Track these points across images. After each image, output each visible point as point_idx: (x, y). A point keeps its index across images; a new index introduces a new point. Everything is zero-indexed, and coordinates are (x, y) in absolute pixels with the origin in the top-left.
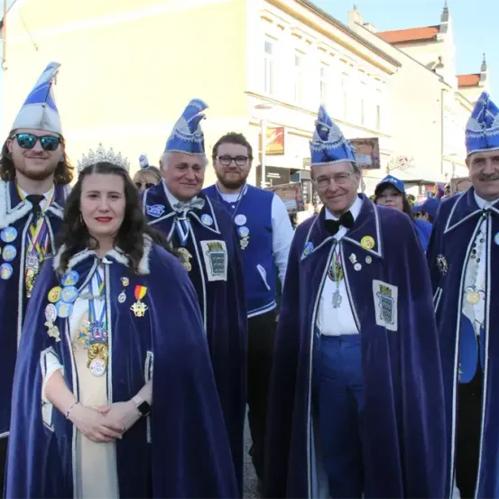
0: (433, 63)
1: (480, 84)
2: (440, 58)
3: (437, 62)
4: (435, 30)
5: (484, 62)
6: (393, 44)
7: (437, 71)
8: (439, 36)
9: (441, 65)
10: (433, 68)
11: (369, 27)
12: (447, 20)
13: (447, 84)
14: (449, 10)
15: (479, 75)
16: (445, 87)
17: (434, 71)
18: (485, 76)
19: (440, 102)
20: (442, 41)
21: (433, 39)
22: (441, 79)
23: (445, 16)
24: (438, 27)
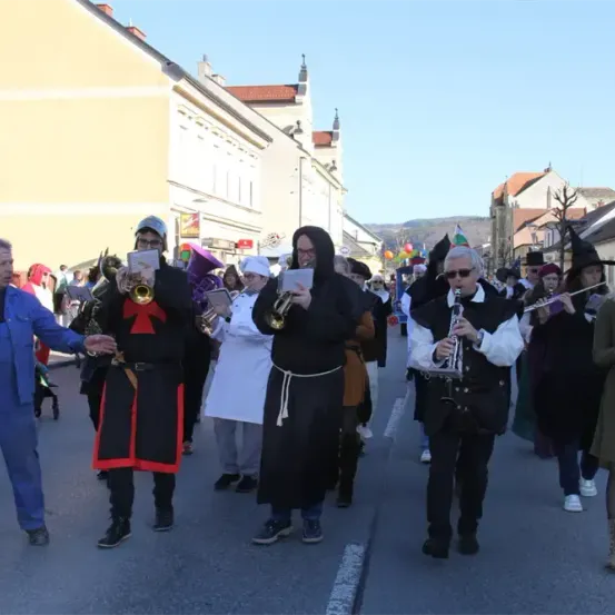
0: (291, 127)
1: (333, 144)
2: (298, 123)
3: (296, 127)
4: (293, 90)
5: (337, 119)
6: (248, 103)
7: (296, 136)
8: (298, 98)
9: (299, 131)
10: (291, 131)
11: (219, 80)
12: (305, 80)
13: (305, 152)
14: (308, 69)
15: (331, 133)
16: (303, 154)
17: (292, 136)
18: (337, 134)
19: (298, 171)
20: (301, 104)
21: (292, 101)
22: (300, 147)
23: (303, 75)
24: (296, 87)
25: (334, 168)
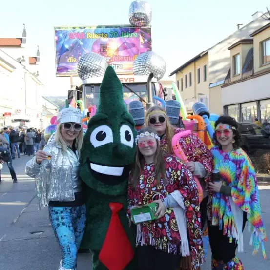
0: (20, 58)
1: (37, 63)
2: (23, 57)
3: (22, 58)
4: (20, 41)
5: (38, 51)
7: (22, 62)
8: (23, 45)
9: (24, 60)
10: (20, 60)
12: (25, 36)
13: (27, 70)
15: (36, 58)
16: (27, 72)
17: (20, 63)
18: (39, 58)
19: (24, 79)
20: (24, 48)
21: (20, 46)
22: (25, 68)
23: (25, 33)
24: (21, 39)
25: (38, 75)
